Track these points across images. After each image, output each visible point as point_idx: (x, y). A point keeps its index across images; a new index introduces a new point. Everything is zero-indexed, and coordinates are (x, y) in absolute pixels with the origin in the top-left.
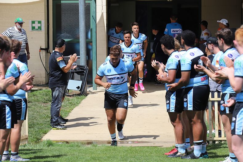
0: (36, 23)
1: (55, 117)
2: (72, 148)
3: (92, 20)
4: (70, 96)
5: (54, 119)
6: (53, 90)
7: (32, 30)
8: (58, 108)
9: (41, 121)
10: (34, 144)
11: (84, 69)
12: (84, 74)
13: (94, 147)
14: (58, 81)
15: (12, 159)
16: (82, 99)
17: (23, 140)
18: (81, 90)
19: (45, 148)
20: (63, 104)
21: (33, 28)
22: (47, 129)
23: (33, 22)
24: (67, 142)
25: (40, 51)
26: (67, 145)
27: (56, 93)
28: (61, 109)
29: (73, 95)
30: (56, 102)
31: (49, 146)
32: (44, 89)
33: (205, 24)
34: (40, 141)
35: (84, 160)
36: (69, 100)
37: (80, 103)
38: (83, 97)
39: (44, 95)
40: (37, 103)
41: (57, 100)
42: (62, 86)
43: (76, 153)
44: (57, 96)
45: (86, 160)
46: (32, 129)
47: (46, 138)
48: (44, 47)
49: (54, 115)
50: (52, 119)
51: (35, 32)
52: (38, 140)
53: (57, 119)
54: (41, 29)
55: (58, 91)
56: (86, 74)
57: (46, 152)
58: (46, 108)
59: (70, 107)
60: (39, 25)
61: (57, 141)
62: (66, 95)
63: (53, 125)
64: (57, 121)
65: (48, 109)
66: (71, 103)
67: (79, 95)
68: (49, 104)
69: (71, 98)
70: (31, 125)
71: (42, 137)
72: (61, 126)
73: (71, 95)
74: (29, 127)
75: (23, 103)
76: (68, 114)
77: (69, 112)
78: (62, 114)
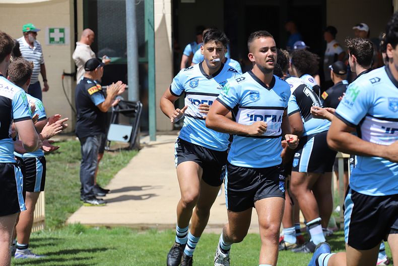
0: (57, 31)
1: (87, 186)
2: (116, 236)
3: (147, 27)
4: (113, 151)
5: (87, 189)
6: (83, 142)
7: (50, 42)
8: (91, 171)
9: (65, 193)
10: (53, 231)
11: (134, 107)
12: (136, 115)
13: (152, 235)
14: (90, 126)
15: (17, 254)
16: (132, 156)
17: (36, 223)
18: (130, 141)
19: (73, 236)
20: (101, 164)
21: (52, 40)
22: (75, 205)
23: (52, 31)
24: (108, 227)
25: (63, 78)
26: (108, 230)
27: (88, 147)
28: (98, 173)
29: (118, 150)
30: (89, 160)
31: (78, 233)
32: (70, 139)
33: (333, 32)
34: (63, 225)
35: (135, 256)
36: (110, 158)
37: (128, 162)
38: (134, 152)
39: (69, 150)
40: (58, 163)
41: (89, 159)
42: (97, 135)
43: (123, 245)
44: (90, 151)
45: (139, 256)
46: (51, 206)
47: (73, 219)
48: (69, 71)
49: (86, 182)
50: (82, 189)
51: (54, 46)
52: (60, 224)
53: (92, 189)
54: (64, 42)
55: (90, 144)
56: (138, 115)
57: (73, 244)
58: (73, 171)
59: (112, 169)
60: (62, 35)
61: (92, 226)
62: (106, 150)
63: (85, 199)
64: (91, 192)
65: (76, 173)
66: (113, 163)
67: (127, 149)
68: (78, 165)
69: (113, 155)
70: (49, 199)
71: (67, 219)
72: (98, 200)
73: (114, 149)
74: (46, 203)
75: (38, 165)
76: (110, 180)
77: (111, 177)
78: (99, 180)
